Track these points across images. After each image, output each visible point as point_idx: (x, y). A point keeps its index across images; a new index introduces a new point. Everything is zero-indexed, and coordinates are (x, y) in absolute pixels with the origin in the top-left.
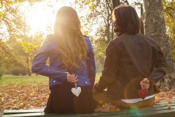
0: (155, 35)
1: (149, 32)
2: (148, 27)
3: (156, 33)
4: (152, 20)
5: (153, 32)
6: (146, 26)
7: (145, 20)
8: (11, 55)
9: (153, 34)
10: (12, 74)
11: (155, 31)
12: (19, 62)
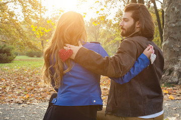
0: (176, 26)
1: (169, 22)
2: (168, 17)
3: (177, 24)
4: (174, 9)
5: (174, 23)
6: (166, 15)
7: (166, 8)
8: (25, 37)
9: (174, 25)
10: (27, 55)
11: (177, 21)
12: (33, 44)
